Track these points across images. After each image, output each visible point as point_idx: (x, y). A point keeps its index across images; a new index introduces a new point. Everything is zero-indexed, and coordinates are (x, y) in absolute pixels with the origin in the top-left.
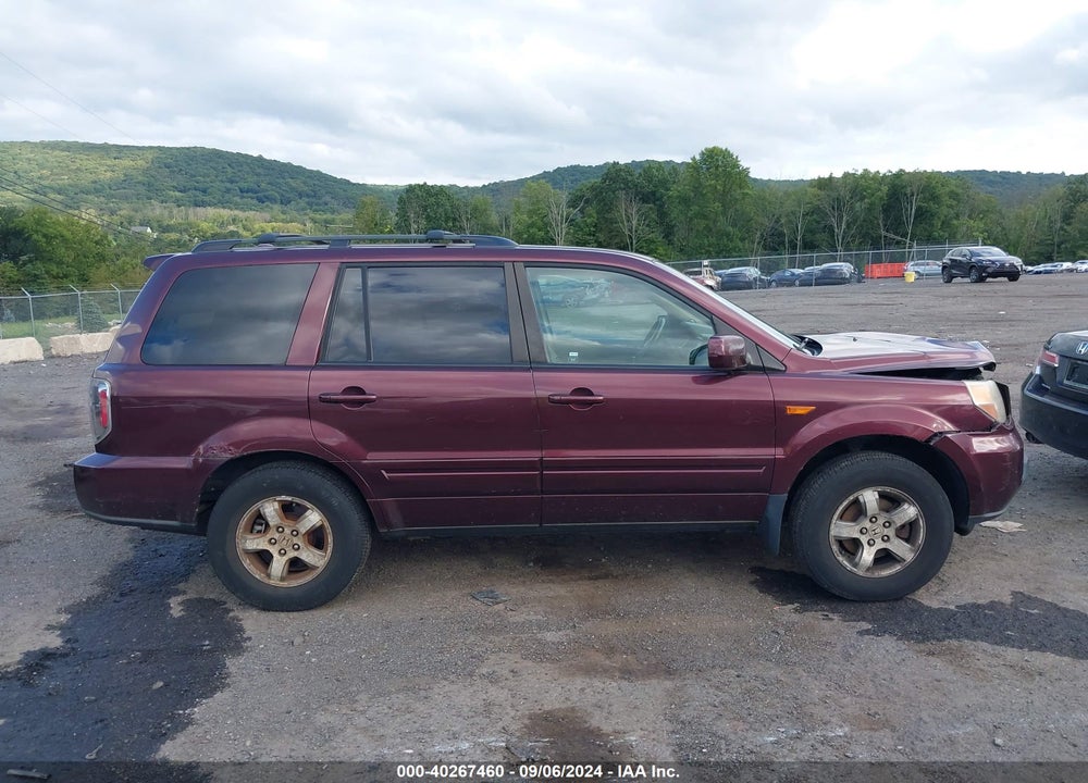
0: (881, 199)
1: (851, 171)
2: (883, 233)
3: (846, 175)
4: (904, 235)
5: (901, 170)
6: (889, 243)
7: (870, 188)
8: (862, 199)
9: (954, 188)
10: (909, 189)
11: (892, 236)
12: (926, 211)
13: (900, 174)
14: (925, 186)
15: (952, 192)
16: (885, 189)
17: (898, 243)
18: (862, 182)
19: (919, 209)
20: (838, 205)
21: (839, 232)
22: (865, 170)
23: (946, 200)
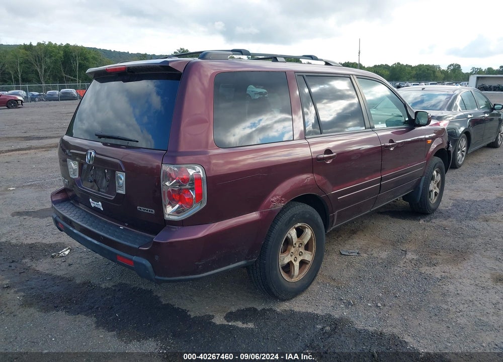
0: (61, 58)
1: (42, 42)
2: (64, 75)
3: (39, 44)
4: (75, 76)
5: (68, 44)
6: (68, 80)
7: (54, 52)
8: (51, 57)
9: (94, 55)
10: (74, 54)
11: (69, 77)
12: (83, 65)
13: (68, 46)
14: (81, 53)
15: (93, 57)
16: (62, 53)
17: (72, 80)
18: (49, 48)
19: (80, 64)
20: (39, 59)
21: (41, 73)
22: (50, 42)
23: (91, 60)
